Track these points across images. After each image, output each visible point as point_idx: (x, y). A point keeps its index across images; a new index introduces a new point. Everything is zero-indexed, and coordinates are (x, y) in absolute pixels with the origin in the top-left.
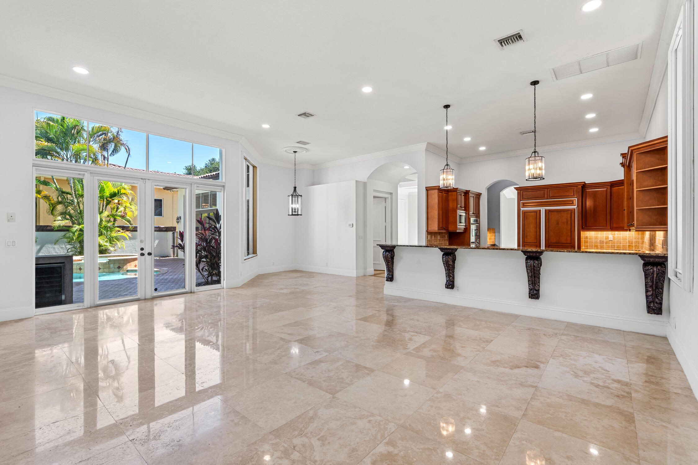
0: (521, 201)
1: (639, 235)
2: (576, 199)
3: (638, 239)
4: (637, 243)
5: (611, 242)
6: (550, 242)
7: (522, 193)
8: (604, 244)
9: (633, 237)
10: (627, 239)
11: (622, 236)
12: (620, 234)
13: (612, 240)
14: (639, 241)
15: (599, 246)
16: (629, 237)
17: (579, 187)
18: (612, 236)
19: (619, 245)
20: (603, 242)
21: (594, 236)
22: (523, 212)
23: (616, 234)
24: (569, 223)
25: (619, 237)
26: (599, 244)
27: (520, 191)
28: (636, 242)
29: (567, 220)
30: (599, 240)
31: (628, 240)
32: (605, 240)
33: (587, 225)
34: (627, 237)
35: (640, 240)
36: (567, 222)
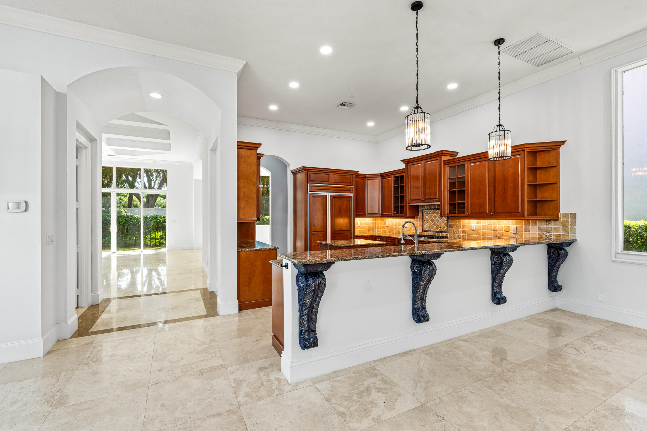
0: (308, 183)
2: (353, 187)
6: (334, 230)
7: (309, 174)
11: (365, 222)
12: (364, 221)
17: (354, 175)
22: (311, 196)
23: (362, 220)
27: (307, 172)
28: (373, 227)
29: (347, 207)
35: (374, 225)
36: (347, 209)
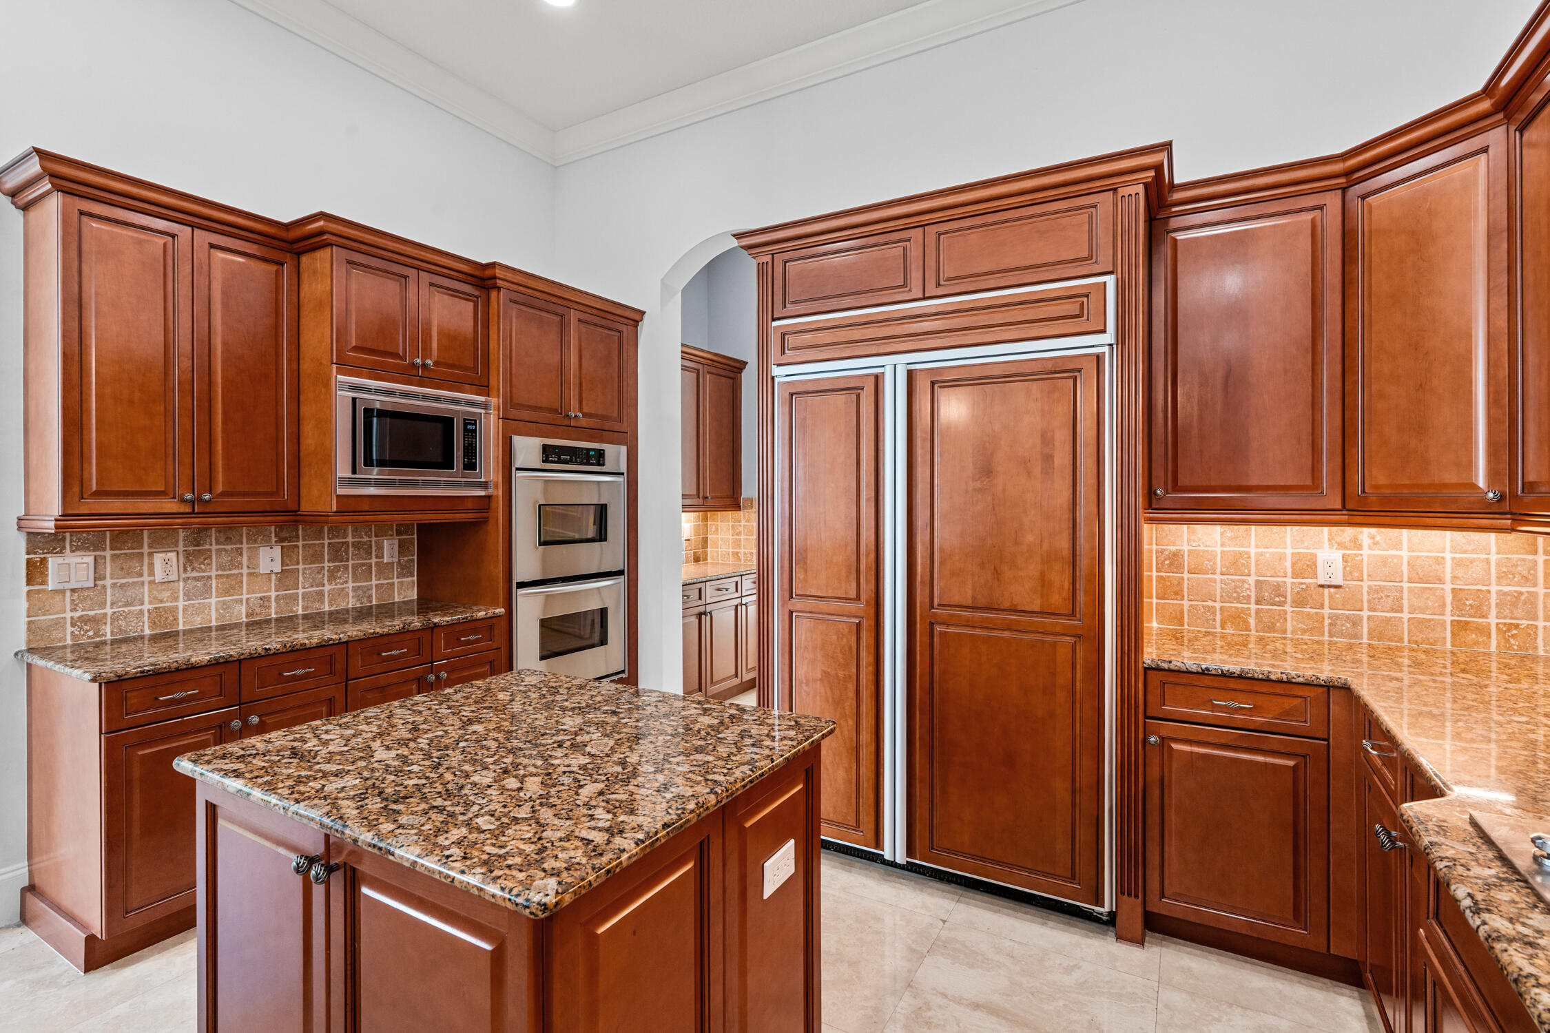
0: (773, 319)
1: (1535, 552)
2: (1110, 280)
3: (1528, 579)
4: (1519, 612)
5: (1331, 596)
6: (936, 602)
7: (778, 271)
8: (1287, 608)
9: (1488, 561)
10: (1441, 580)
11: (1406, 553)
12: (1397, 545)
13: (1339, 581)
14: (1535, 594)
15: (1252, 621)
16: (1457, 563)
17: (1131, 190)
18: (1337, 555)
19: (1388, 620)
20: (1278, 590)
21: (1219, 549)
22: (787, 393)
23: (1367, 542)
24: (1057, 461)
25: (1384, 561)
26: (1253, 607)
27: (768, 257)
29: (1047, 440)
30: (1252, 580)
31: (1448, 587)
32: (1289, 580)
33: (1183, 481)
34: (1440, 561)
36: (1048, 458)
